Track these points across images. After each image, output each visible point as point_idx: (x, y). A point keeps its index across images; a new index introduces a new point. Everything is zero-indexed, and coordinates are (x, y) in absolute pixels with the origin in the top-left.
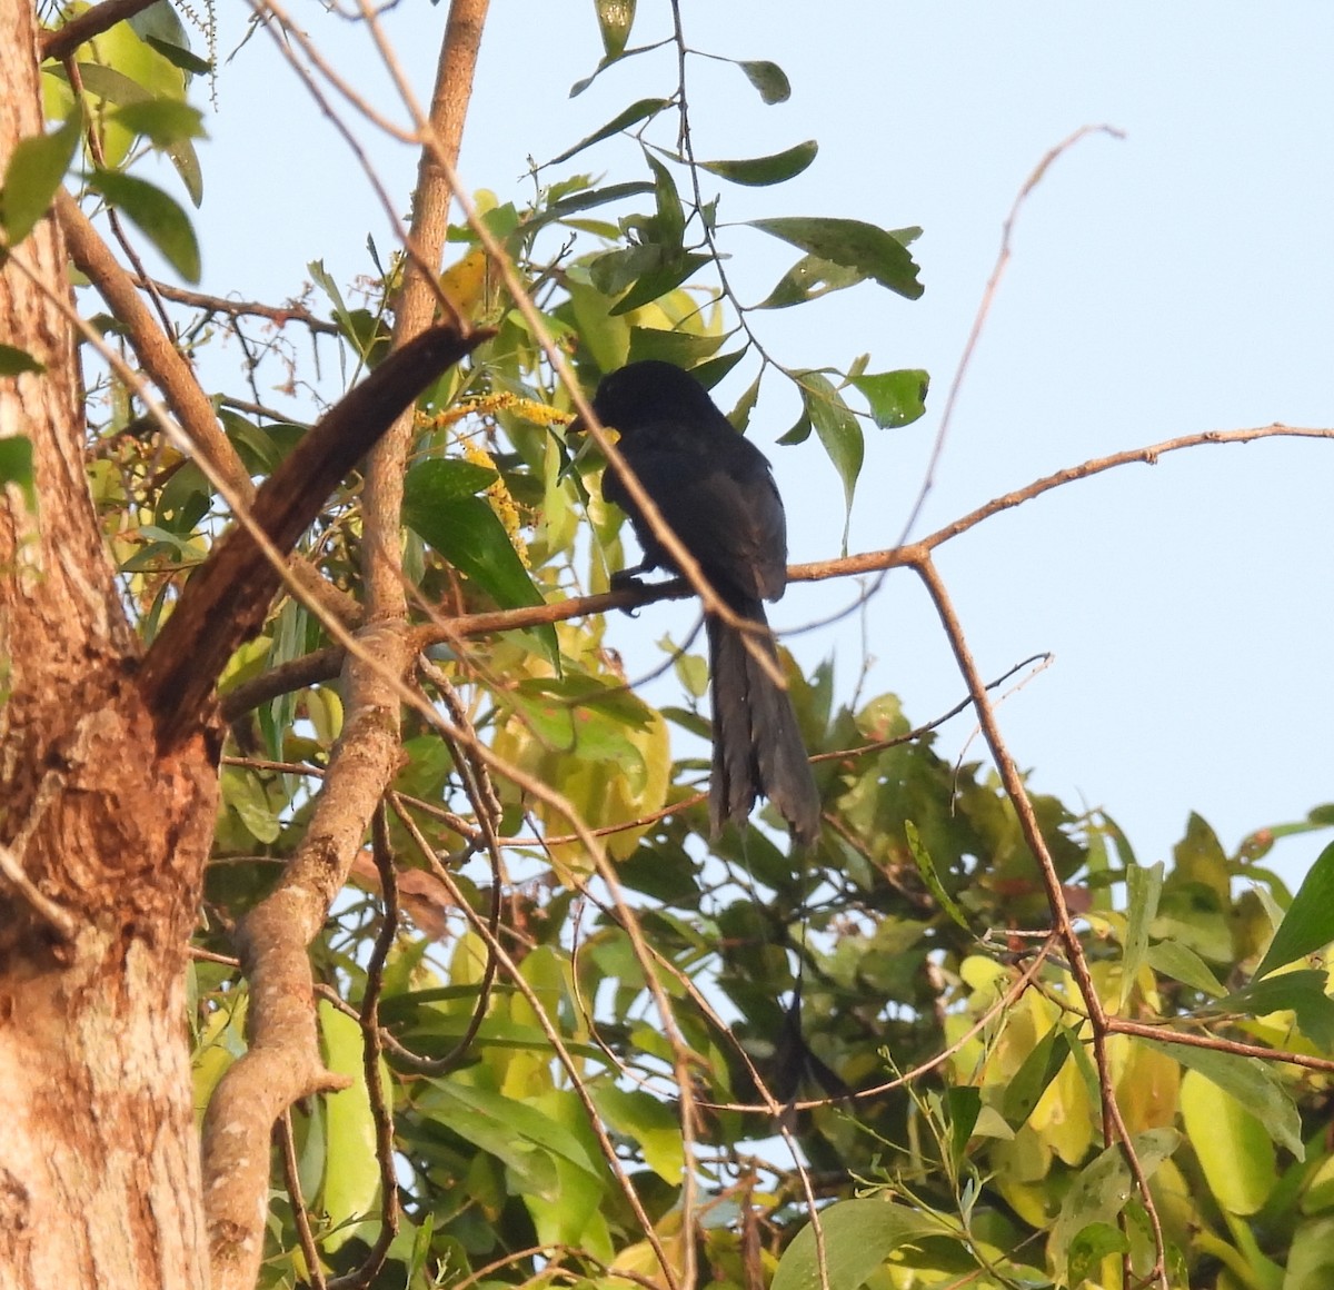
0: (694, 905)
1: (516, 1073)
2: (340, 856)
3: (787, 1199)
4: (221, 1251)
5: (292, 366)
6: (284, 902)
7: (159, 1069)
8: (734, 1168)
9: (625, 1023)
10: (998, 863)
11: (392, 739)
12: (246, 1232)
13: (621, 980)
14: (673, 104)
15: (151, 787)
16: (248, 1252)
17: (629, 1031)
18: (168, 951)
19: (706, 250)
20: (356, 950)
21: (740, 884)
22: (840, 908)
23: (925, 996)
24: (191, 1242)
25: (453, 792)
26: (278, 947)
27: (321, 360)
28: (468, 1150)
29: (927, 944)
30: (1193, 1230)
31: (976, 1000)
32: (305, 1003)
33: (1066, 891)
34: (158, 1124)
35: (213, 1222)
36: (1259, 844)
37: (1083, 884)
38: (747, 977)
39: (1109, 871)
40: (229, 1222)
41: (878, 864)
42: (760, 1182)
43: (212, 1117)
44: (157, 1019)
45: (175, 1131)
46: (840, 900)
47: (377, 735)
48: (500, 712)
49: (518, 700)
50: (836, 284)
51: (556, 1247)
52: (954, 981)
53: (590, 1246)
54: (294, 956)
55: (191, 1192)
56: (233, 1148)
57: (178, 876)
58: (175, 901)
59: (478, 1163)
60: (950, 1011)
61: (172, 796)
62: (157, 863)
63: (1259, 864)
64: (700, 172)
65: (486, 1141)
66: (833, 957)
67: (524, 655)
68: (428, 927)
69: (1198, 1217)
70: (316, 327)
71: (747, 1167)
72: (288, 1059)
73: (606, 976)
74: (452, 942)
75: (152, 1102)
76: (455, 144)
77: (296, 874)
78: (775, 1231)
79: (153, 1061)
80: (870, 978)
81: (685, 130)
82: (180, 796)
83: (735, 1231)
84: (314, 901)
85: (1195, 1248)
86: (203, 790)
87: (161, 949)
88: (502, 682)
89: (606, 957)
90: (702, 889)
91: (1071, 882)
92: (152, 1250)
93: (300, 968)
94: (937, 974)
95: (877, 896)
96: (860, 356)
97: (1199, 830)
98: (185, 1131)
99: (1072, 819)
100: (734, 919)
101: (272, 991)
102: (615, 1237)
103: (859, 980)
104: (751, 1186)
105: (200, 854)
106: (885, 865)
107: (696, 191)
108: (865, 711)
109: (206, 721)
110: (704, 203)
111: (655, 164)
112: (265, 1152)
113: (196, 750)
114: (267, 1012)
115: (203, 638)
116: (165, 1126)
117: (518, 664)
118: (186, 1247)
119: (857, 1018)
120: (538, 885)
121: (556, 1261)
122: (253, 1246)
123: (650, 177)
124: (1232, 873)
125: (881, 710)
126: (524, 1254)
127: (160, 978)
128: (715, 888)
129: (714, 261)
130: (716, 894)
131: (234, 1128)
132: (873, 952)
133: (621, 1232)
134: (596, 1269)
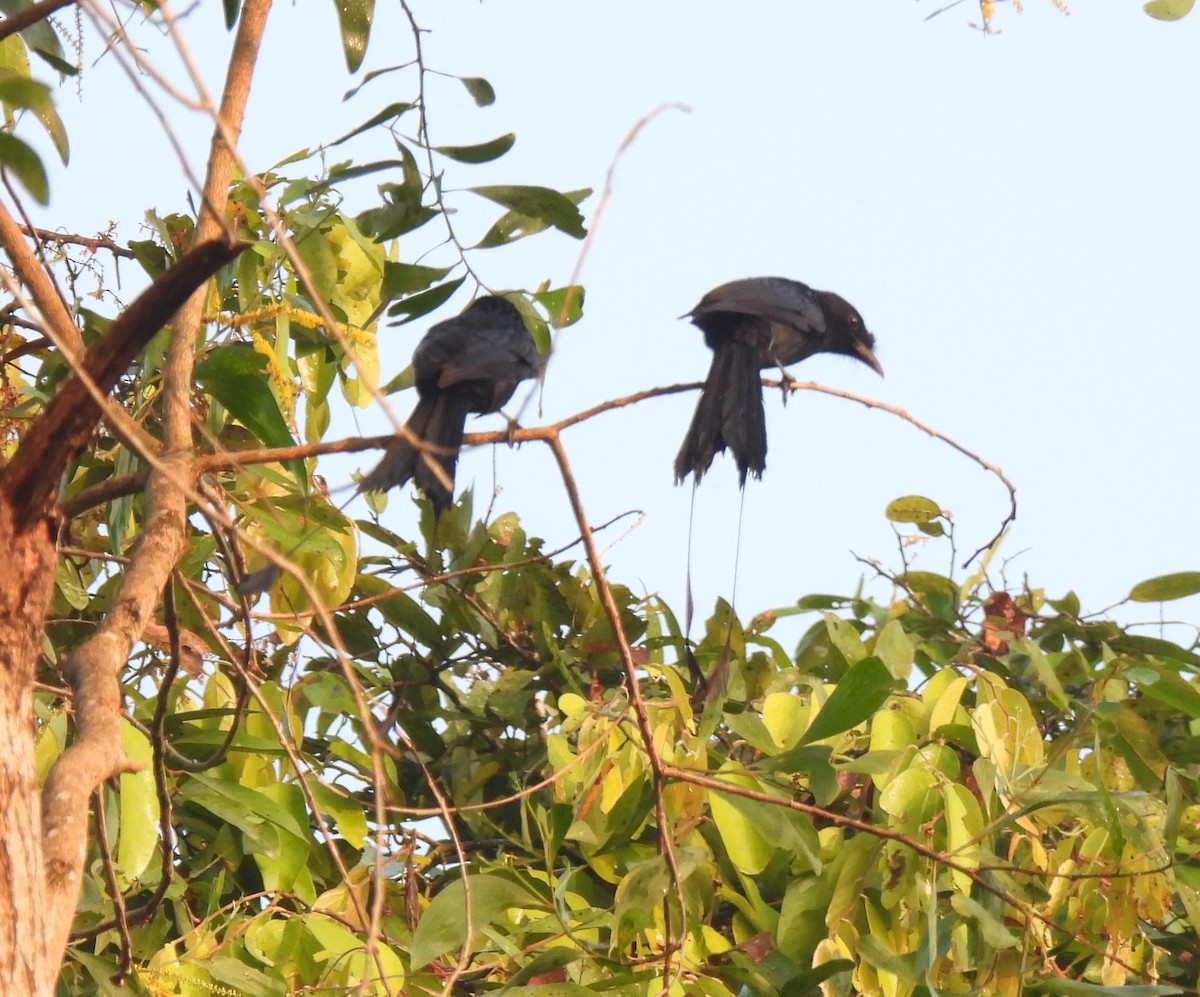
0: (374, 658)
1: (250, 770)
2: (141, 612)
3: (437, 861)
4: (54, 880)
5: (101, 278)
6: (101, 643)
7: (12, 752)
8: (400, 838)
9: (325, 739)
10: (585, 631)
11: (178, 533)
12: (71, 867)
13: (322, 709)
14: (415, 107)
15: (10, 556)
16: (71, 882)
17: (328, 744)
18: (20, 671)
19: (438, 207)
20: (139, 683)
21: (405, 643)
22: (476, 661)
23: (533, 723)
24: (33, 872)
25: (209, 576)
26: (97, 672)
27: (121, 276)
28: (216, 822)
29: (534, 687)
30: (717, 885)
31: (568, 724)
32: (114, 711)
33: (632, 650)
34: (11, 790)
35: (49, 860)
36: (765, 621)
37: (643, 646)
38: (410, 708)
39: (662, 638)
40: (59, 861)
41: (502, 631)
42: (418, 847)
43: (48, 787)
44: (12, 717)
45: (23, 795)
46: (475, 655)
47: (169, 530)
48: (242, 520)
49: (255, 512)
50: (529, 231)
51: (275, 892)
52: (553, 713)
53: (300, 892)
54: (107, 679)
55: (34, 838)
56: (63, 809)
57: (28, 619)
58: (25, 636)
59: (223, 830)
60: (549, 733)
61: (24, 563)
62: (13, 610)
63: (766, 634)
64: (436, 155)
65: (230, 816)
66: (469, 694)
67: (260, 479)
68: (191, 669)
69: (719, 877)
70: (118, 252)
71: (409, 837)
72: (102, 749)
73: (312, 706)
74: (206, 679)
75: (7, 775)
76: (237, 125)
77: (110, 624)
78: (428, 882)
79: (8, 748)
80: (495, 709)
81: (424, 125)
82: (30, 563)
83: (400, 882)
84: (122, 643)
85: (718, 897)
86: (45, 559)
87: (15, 670)
88: (244, 498)
89: (313, 693)
90: (380, 646)
91: (635, 644)
92: (6, 877)
93: (111, 689)
94: (542, 708)
95: (501, 653)
96: (544, 281)
97: (724, 610)
98: (30, 796)
99: (636, 601)
100: (401, 667)
101: (91, 702)
102: (317, 884)
103: (488, 710)
104: (412, 850)
105: (42, 604)
106: (506, 631)
107: (431, 166)
108: (494, 524)
109: (48, 510)
110: (436, 175)
111: (402, 148)
112: (87, 812)
113: (41, 532)
114: (88, 718)
115: (47, 455)
116: (16, 792)
117: (256, 487)
118: (29, 875)
119: (486, 738)
120: (266, 642)
121: (275, 901)
122: (75, 877)
123: (399, 156)
124: (746, 640)
125: (505, 524)
126: (254, 896)
127: (13, 689)
128: (389, 646)
129: (442, 214)
130: (389, 650)
131: (64, 796)
132: (498, 691)
133: (321, 881)
134: (304, 908)
